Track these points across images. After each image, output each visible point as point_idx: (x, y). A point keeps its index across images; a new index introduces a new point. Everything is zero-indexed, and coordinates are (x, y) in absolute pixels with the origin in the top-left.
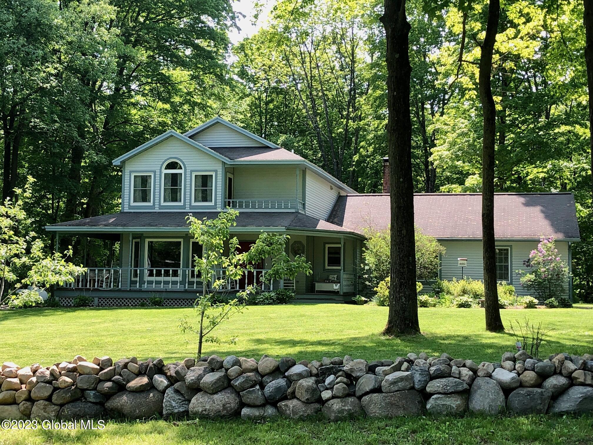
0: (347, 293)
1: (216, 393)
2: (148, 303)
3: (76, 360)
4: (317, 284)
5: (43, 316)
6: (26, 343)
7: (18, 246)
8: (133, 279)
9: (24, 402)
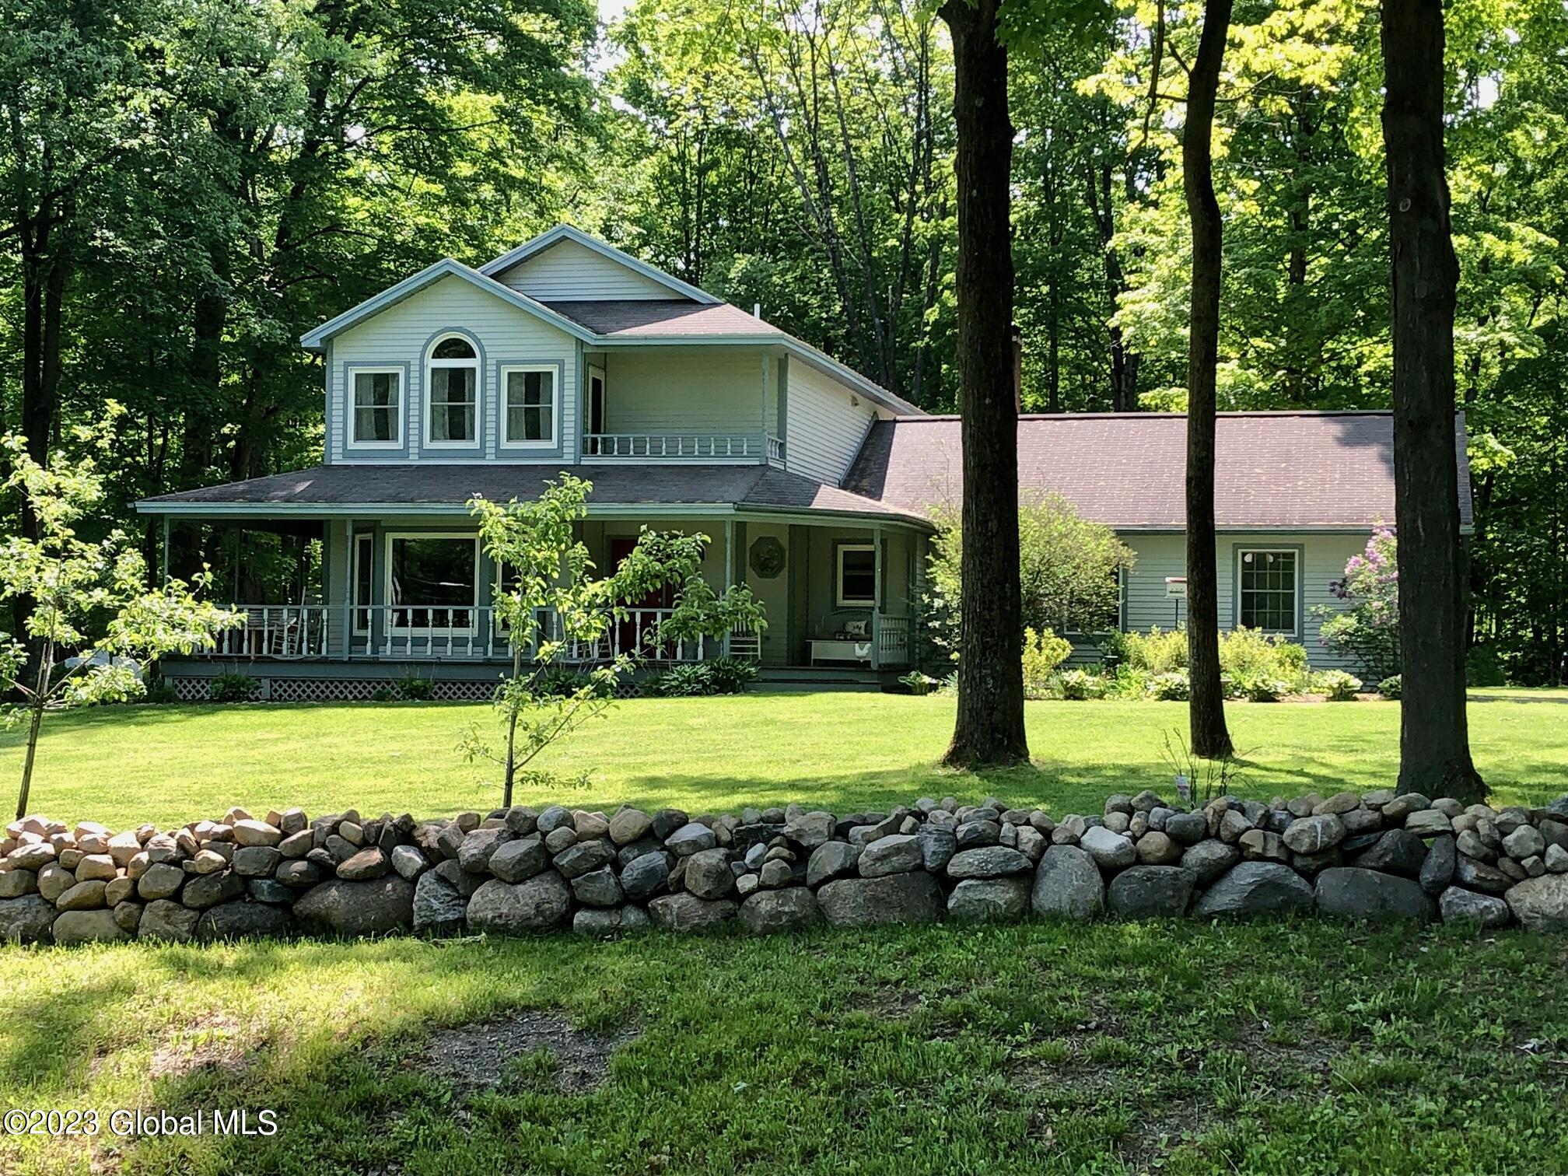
0: (890, 665)
1: (521, 882)
2: (394, 693)
3: (230, 816)
4: (815, 645)
5: (137, 724)
6: (102, 788)
7: (84, 563)
8: (356, 632)
9: (123, 903)
